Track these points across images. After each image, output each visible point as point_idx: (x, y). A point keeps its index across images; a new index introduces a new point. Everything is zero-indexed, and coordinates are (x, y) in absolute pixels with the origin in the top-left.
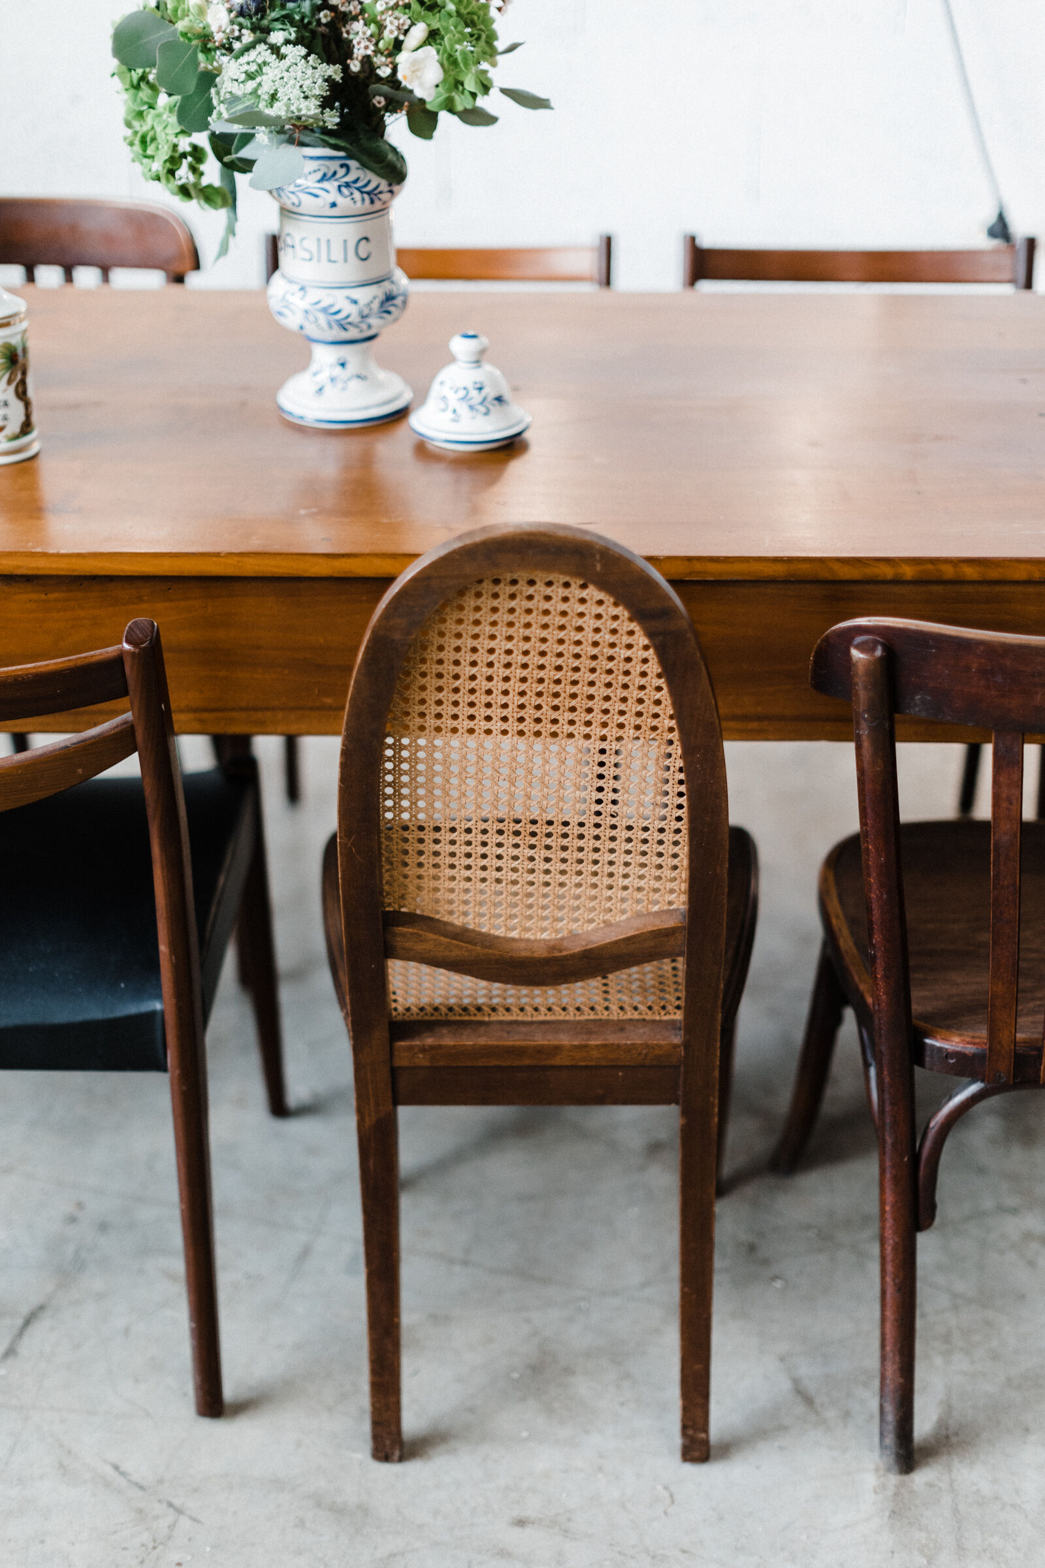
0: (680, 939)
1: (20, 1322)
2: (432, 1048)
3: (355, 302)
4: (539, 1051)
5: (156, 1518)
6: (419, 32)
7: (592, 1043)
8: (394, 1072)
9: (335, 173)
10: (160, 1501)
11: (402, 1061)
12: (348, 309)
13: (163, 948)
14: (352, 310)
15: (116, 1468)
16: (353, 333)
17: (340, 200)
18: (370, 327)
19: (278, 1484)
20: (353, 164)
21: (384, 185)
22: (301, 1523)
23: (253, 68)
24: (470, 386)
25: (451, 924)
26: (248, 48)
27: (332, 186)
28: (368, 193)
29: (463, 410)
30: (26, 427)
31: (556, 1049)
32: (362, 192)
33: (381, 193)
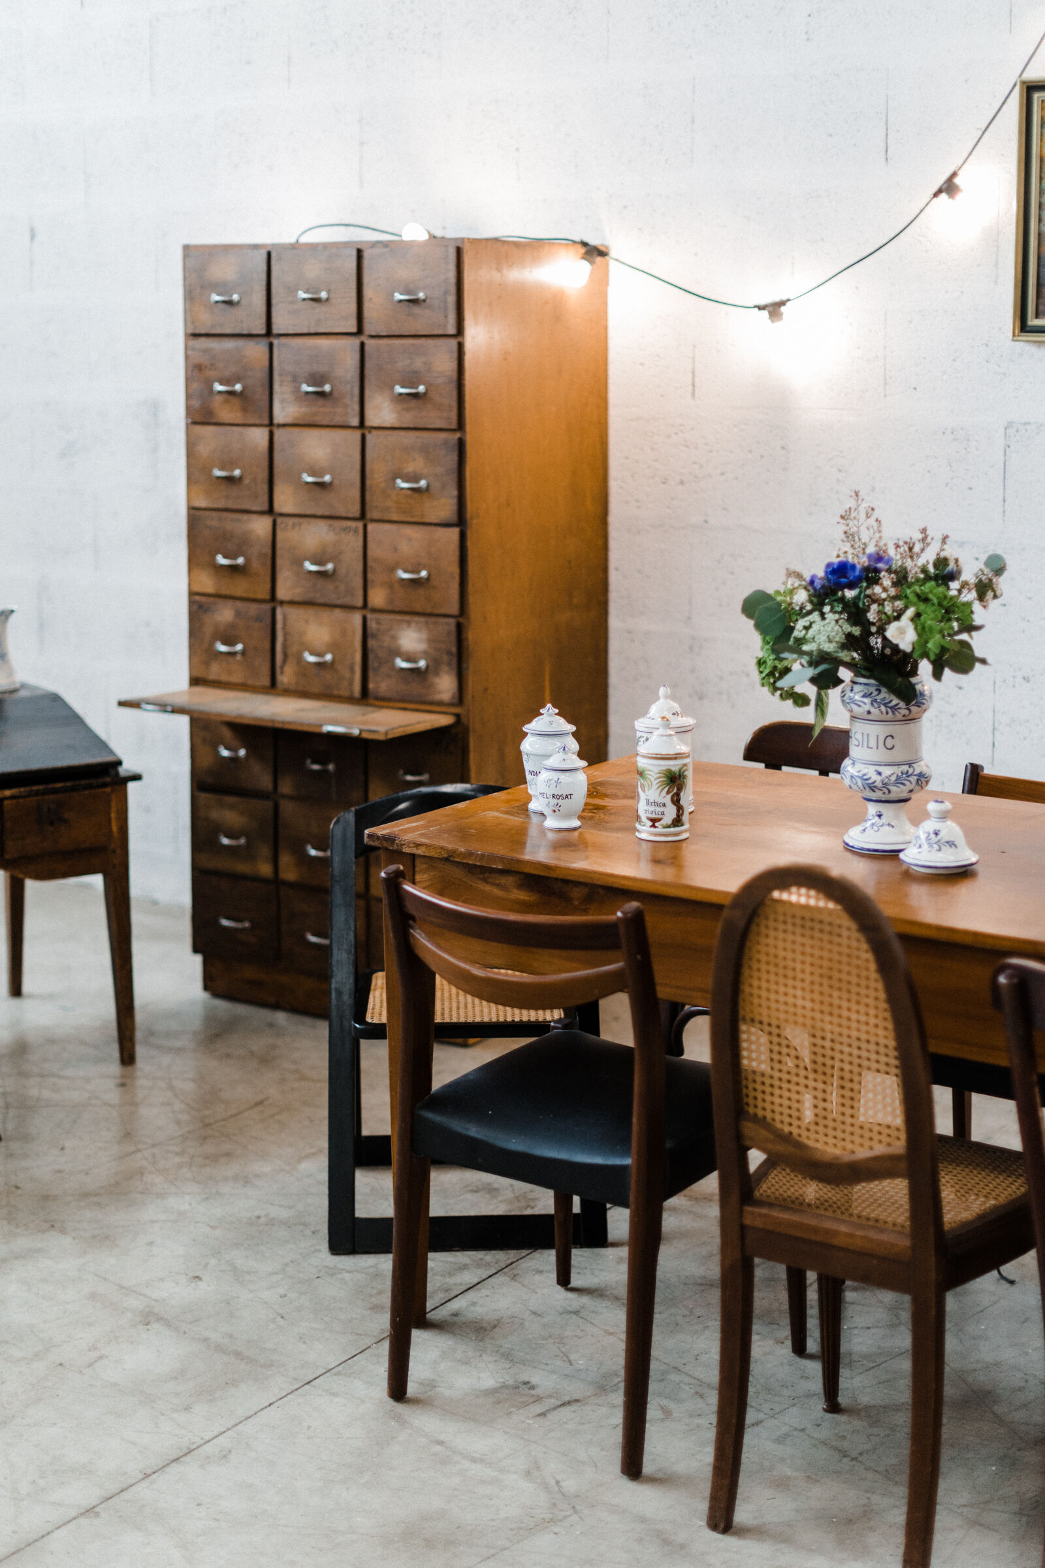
0: (903, 1166)
1: (559, 1403)
2: (765, 1216)
3: (880, 774)
4: (827, 1232)
5: (561, 1510)
6: (910, 612)
7: (857, 1233)
8: (743, 1227)
9: (871, 693)
10: (569, 1504)
11: (748, 1221)
12: (875, 777)
13: (634, 1120)
14: (878, 779)
15: (558, 1482)
16: (878, 795)
17: (872, 710)
18: (889, 791)
19: (643, 1520)
20: (884, 690)
21: (902, 704)
22: (640, 1540)
23: (807, 624)
24: (931, 831)
25: (782, 1130)
26: (809, 613)
27: (867, 700)
28: (891, 708)
29: (925, 846)
30: (677, 822)
31: (836, 1233)
32: (886, 706)
33: (899, 708)
